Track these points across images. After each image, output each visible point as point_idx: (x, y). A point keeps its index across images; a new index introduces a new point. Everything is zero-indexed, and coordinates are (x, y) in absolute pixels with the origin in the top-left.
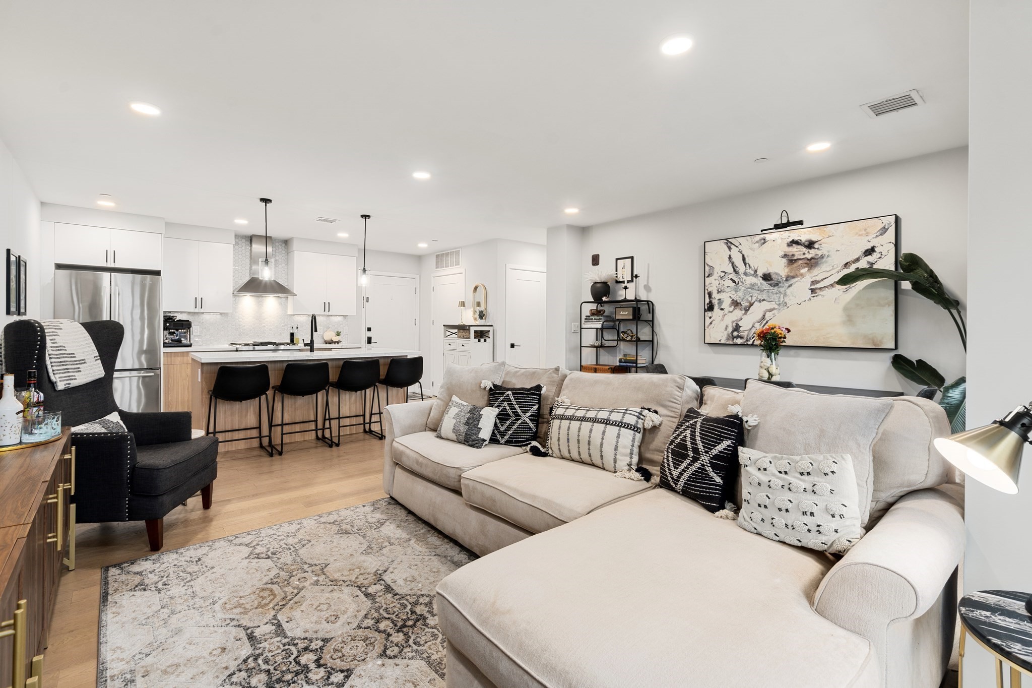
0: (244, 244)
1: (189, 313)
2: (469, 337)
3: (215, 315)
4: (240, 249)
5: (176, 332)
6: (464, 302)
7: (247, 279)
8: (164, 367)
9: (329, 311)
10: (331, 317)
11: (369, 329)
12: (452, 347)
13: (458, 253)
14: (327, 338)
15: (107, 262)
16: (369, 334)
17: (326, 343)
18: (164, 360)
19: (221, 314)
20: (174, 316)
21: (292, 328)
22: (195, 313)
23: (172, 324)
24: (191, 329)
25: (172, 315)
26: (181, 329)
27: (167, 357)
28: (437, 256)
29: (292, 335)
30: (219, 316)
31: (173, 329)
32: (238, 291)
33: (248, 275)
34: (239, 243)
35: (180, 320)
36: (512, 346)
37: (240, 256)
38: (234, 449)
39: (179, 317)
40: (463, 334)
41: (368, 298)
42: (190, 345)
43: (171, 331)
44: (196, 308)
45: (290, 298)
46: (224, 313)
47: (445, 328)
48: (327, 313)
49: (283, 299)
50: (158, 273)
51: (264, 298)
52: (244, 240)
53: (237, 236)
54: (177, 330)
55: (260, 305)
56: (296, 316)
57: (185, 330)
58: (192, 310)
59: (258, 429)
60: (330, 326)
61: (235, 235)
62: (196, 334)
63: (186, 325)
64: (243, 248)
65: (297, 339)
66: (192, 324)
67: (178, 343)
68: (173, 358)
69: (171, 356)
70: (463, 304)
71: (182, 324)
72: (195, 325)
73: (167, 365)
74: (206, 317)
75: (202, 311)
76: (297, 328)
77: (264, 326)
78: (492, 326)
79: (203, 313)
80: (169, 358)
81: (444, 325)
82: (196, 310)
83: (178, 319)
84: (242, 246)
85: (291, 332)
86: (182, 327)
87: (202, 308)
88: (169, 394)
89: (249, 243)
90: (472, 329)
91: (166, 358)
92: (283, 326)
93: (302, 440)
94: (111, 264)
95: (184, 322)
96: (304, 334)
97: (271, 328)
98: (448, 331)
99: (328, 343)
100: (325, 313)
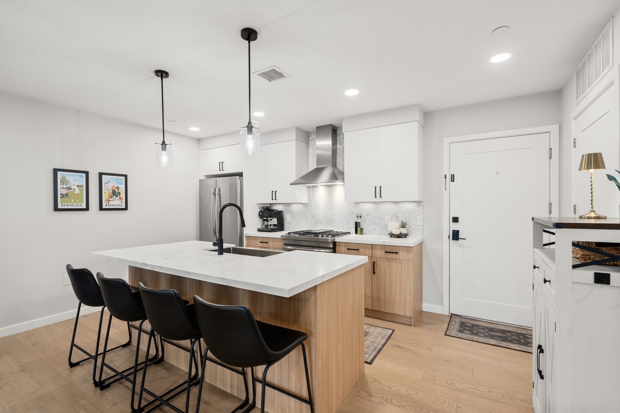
9: (381, 197)
11: (456, 220)
15: (220, 170)
16: (455, 226)
24: (284, 217)
28: (578, 74)
29: (357, 224)
30: (302, 206)
39: (279, 207)
41: (453, 176)
44: (273, 199)
46: (304, 204)
48: (378, 199)
62: (288, 221)
63: (280, 214)
65: (361, 229)
66: (285, 214)
71: (276, 213)
72: (287, 215)
74: (294, 207)
76: (361, 216)
85: (357, 221)
87: (276, 199)
91: (247, 241)
92: (350, 215)
96: (370, 224)
97: (339, 217)
98: (545, 231)
99: (392, 235)
100: (374, 200)
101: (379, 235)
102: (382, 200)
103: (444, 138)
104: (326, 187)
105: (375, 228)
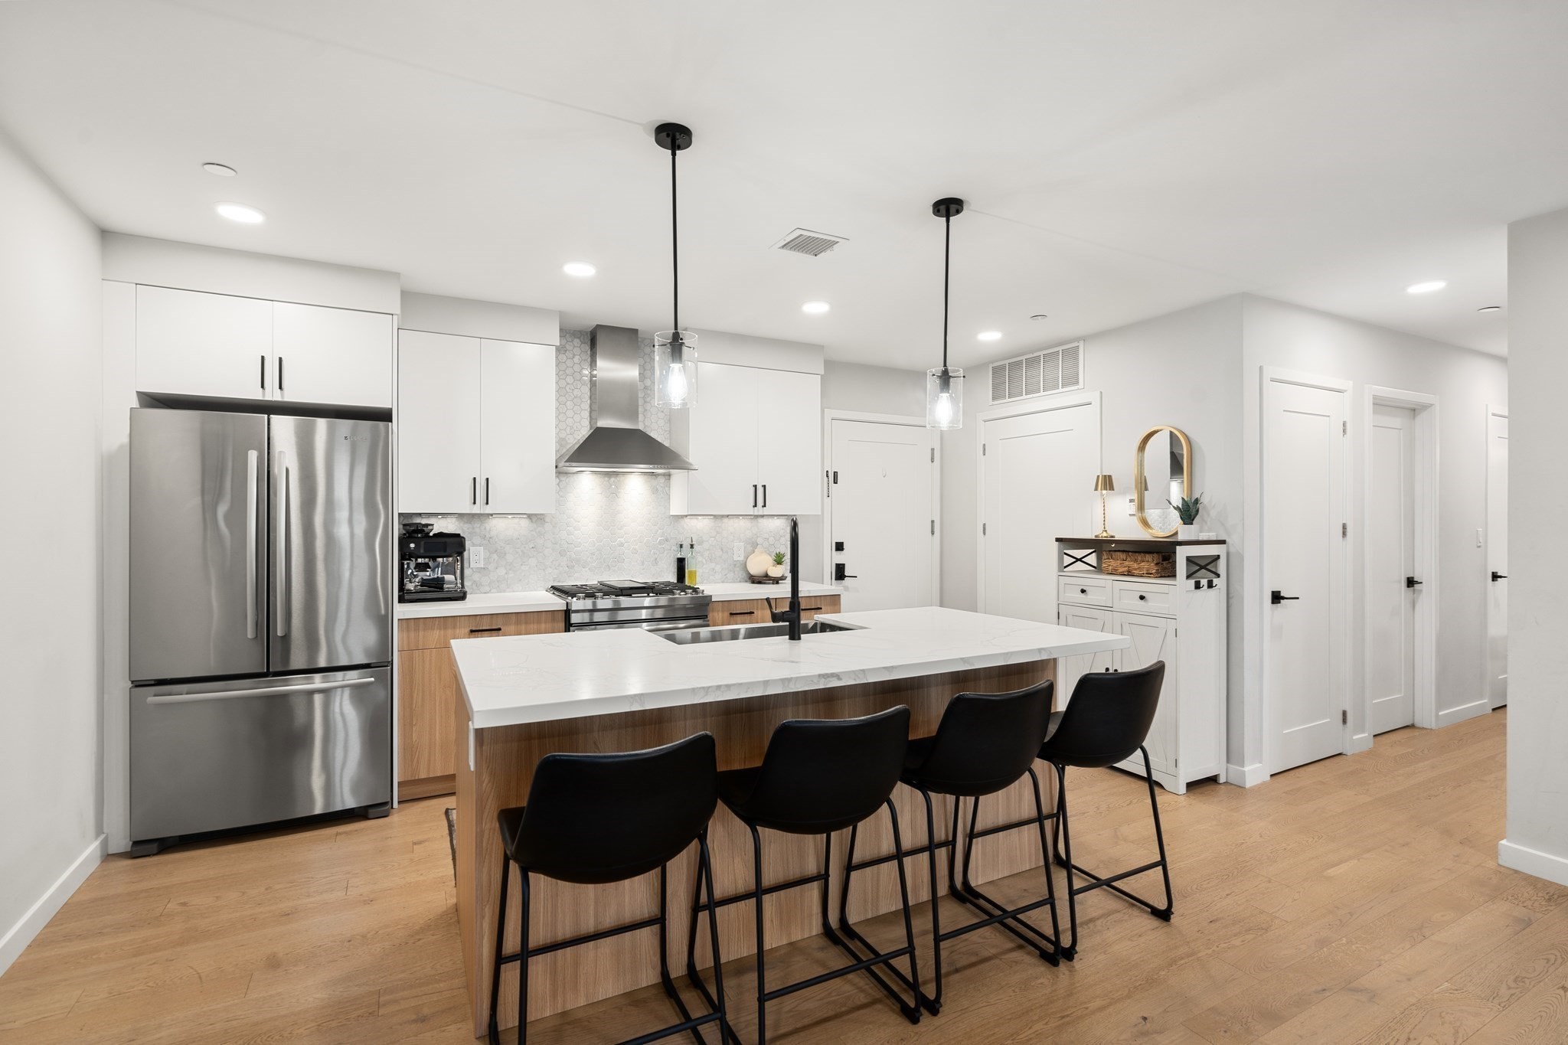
0: (577, 351)
1: (461, 516)
2: (1173, 575)
3: (516, 520)
4: (569, 363)
5: (431, 564)
6: (1110, 477)
7: (584, 432)
8: (400, 657)
9: (764, 506)
10: (761, 520)
11: (840, 547)
12: (1092, 597)
13: (1072, 354)
14: (755, 569)
15: (263, 386)
16: (839, 558)
17: (753, 582)
18: (400, 640)
19: (530, 516)
20: (427, 525)
21: (681, 546)
22: (473, 516)
23: (422, 543)
24: (466, 554)
25: (424, 521)
26: (443, 557)
27: (408, 630)
28: (998, 371)
29: (681, 563)
30: (524, 523)
31: (425, 557)
32: (568, 461)
33: (588, 423)
34: (568, 347)
35: (441, 535)
36: (1277, 597)
37: (570, 379)
38: (582, 1002)
39: (440, 526)
40: (1127, 563)
41: (835, 474)
42: (461, 596)
43: (420, 560)
44: (475, 503)
45: (677, 475)
46: (536, 515)
47: (1062, 545)
48: (759, 511)
49: (662, 480)
50: (384, 416)
51: (621, 478)
52: (577, 342)
53: (564, 332)
54: (434, 558)
55: (612, 495)
56: (686, 520)
57: (451, 559)
58: (467, 508)
59: (656, 928)
60: (760, 541)
61: (561, 330)
62: (478, 566)
63: (452, 546)
64: (576, 359)
65: (690, 572)
66: (468, 544)
67: (434, 590)
68: (421, 633)
69: (417, 629)
70: (1107, 483)
71: (445, 543)
72: (474, 545)
73: (408, 651)
74: (497, 526)
75: (488, 510)
76: (692, 546)
77: (622, 545)
78: (1223, 542)
79: (492, 515)
80: (412, 634)
81: (1058, 540)
82: (476, 510)
83: (436, 530)
84: (574, 355)
85: (679, 556)
86: (445, 551)
87: (487, 503)
88: (412, 725)
89: (587, 348)
90: (1182, 554)
91: (405, 635)
92: (660, 543)
93: (785, 942)
94: (272, 395)
95: (448, 540)
96: (704, 561)
97: (635, 549)
98: (1066, 554)
99: (756, 580)
100: (752, 511)
101: (723, 582)
102: (766, 511)
103: (826, 410)
104: (642, 476)
105: (713, 569)
